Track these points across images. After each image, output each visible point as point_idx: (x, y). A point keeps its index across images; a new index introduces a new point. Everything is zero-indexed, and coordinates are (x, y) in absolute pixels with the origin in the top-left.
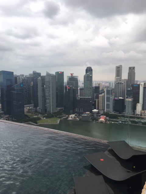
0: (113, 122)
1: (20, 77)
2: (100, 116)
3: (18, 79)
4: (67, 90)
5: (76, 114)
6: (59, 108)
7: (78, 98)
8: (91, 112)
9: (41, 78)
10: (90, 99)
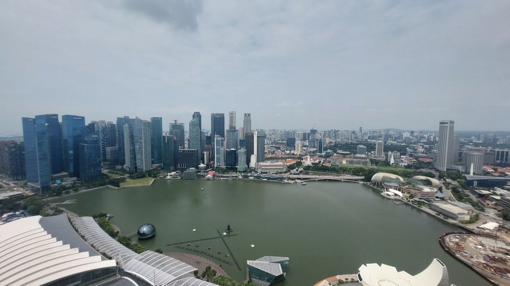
0: (222, 179)
1: (99, 124)
2: (208, 172)
3: (96, 127)
4: (166, 142)
5: (178, 171)
6: (156, 165)
7: (180, 151)
8: (197, 168)
9: (128, 125)
10: (195, 152)
